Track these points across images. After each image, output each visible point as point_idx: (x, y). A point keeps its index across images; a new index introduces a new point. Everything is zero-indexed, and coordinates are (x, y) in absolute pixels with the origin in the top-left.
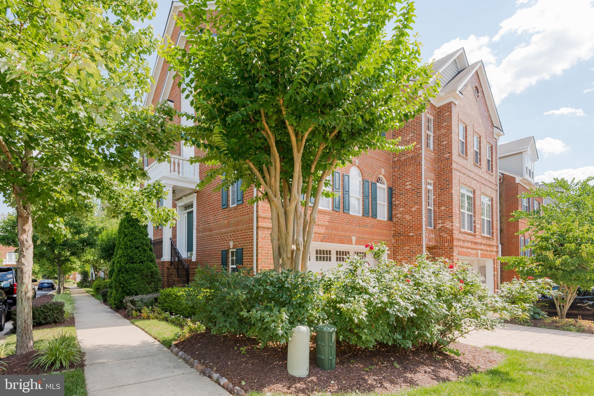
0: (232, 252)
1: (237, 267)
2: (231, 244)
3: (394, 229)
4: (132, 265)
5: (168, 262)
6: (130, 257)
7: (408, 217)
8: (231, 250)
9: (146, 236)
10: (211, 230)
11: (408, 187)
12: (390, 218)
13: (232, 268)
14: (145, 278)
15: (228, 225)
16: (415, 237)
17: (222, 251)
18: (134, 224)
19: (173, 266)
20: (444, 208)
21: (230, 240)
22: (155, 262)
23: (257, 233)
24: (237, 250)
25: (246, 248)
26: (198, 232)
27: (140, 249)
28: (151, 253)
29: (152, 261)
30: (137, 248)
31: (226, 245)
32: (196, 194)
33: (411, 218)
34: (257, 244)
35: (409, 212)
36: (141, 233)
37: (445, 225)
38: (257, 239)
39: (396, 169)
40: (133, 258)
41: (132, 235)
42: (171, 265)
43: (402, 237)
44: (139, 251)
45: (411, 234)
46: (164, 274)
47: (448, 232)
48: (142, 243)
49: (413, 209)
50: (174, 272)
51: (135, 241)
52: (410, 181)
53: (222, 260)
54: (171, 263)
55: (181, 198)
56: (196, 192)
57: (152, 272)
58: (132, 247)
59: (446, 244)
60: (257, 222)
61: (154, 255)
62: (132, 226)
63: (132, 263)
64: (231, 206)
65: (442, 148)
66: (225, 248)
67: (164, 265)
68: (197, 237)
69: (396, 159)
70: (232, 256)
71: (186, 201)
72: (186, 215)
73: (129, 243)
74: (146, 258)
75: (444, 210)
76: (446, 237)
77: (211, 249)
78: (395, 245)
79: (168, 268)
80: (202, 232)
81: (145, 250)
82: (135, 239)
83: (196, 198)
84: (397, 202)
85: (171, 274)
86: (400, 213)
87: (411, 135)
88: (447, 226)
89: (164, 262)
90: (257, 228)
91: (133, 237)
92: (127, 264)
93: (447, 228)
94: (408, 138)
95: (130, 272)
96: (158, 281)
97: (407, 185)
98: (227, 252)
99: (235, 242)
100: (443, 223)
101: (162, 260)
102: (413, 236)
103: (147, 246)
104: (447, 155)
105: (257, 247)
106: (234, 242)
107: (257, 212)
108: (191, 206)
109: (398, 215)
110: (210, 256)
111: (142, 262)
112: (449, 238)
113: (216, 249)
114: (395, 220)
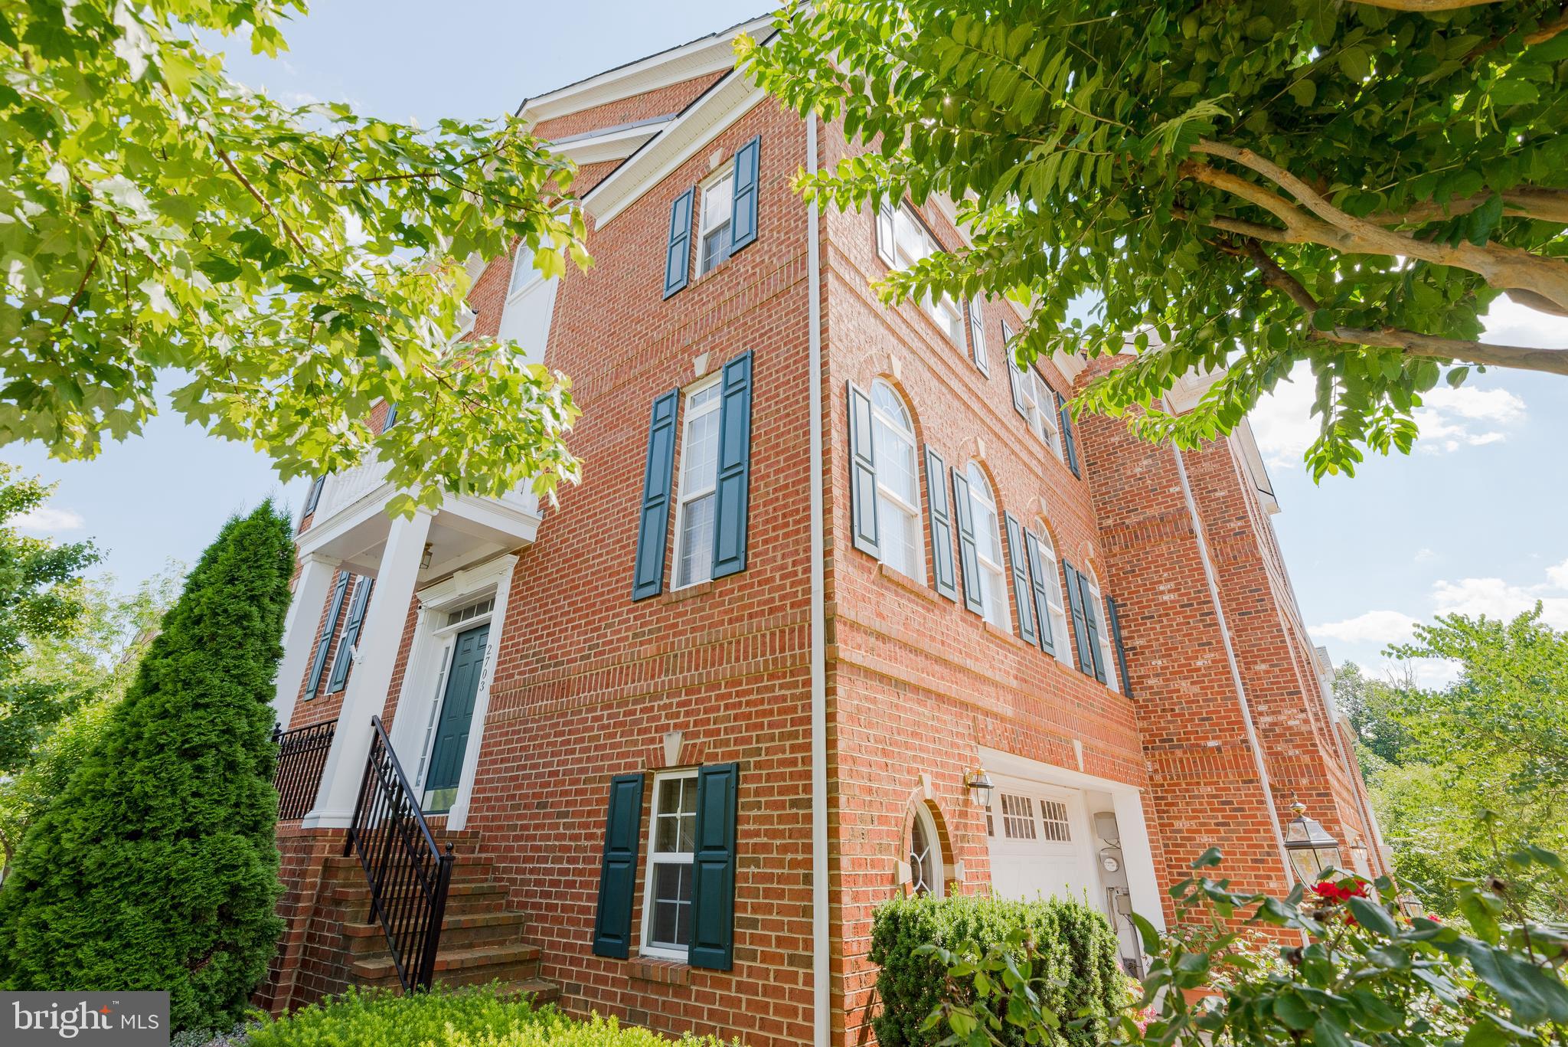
0: (669, 787)
1: (699, 861)
2: (672, 747)
3: (1144, 724)
4: (129, 849)
5: (337, 832)
6: (132, 804)
7: (1184, 685)
8: (659, 778)
9: (262, 698)
10: (564, 689)
11: (1166, 598)
12: (1128, 690)
13: (660, 868)
14: (180, 925)
15: (662, 663)
16: (1228, 754)
17: (617, 782)
18: (213, 637)
19: (355, 855)
20: (1263, 667)
21: (665, 728)
22: (267, 835)
23: (830, 691)
24: (705, 774)
25: (758, 765)
26: (497, 699)
27: (208, 759)
28: (259, 783)
29: (253, 828)
30: (190, 754)
31: (640, 753)
32: (516, 559)
33: (1196, 689)
34: (831, 744)
35: (1189, 671)
36: (240, 680)
37: (1282, 718)
38: (830, 717)
39: (1116, 549)
40: (148, 810)
41: (187, 684)
42: (347, 852)
43: (1179, 753)
44: (200, 769)
45: (1211, 744)
46: (297, 898)
47: (1298, 740)
48: (229, 731)
49: (1199, 663)
50: (357, 886)
51: (189, 717)
52: (1168, 580)
53: (611, 825)
54: (353, 836)
55: (449, 576)
56: (515, 553)
57: (235, 891)
58: (161, 748)
59: (1304, 781)
60: (830, 638)
61: (276, 796)
62: (199, 643)
63: (135, 836)
64: (673, 588)
65: (1214, 505)
66: (634, 765)
67: (309, 850)
68: (489, 724)
69: (1110, 522)
70: (668, 804)
71: (464, 587)
72: (452, 641)
73: (150, 728)
74: (222, 812)
75: (1267, 672)
76: (1297, 757)
77: (555, 773)
78: (1158, 778)
79: (329, 868)
80: (518, 700)
81: (232, 766)
82: (197, 706)
83: (510, 573)
84: (1139, 642)
85: (338, 901)
86: (1157, 675)
87: (1145, 462)
88: (1291, 723)
89: (315, 834)
90: (830, 666)
91: (187, 696)
92: (96, 840)
93: (1290, 728)
94: (1138, 470)
95: (96, 893)
96: (257, 943)
97: (1162, 593)
98: (643, 783)
99: (696, 735)
100: (1274, 713)
101: (306, 824)
102: (1219, 749)
103: (249, 745)
104: (1235, 525)
105: (831, 758)
106: (685, 736)
107: (828, 597)
108: (485, 604)
109: (1152, 682)
110: (544, 805)
111: (193, 834)
112: (1306, 759)
113: (582, 771)
114: (1141, 695)
